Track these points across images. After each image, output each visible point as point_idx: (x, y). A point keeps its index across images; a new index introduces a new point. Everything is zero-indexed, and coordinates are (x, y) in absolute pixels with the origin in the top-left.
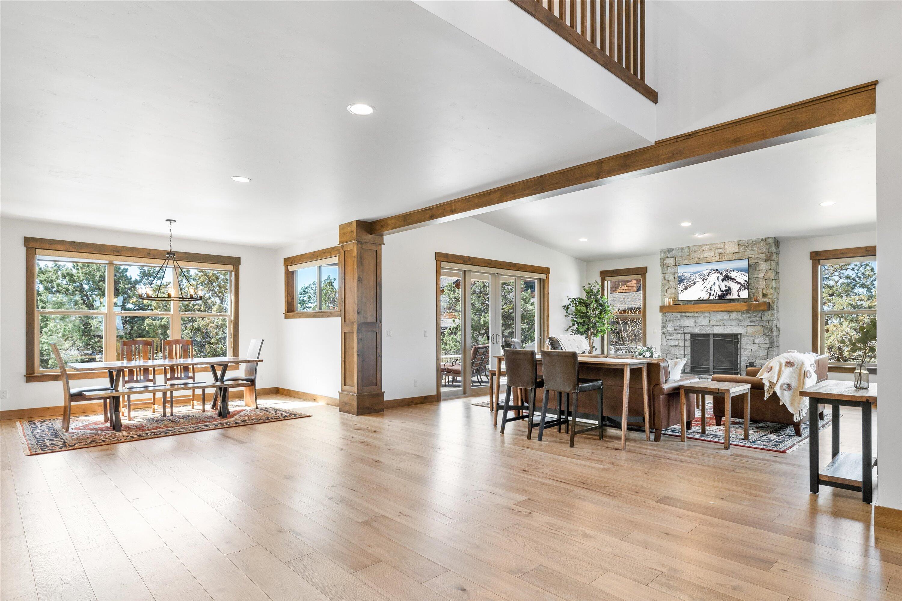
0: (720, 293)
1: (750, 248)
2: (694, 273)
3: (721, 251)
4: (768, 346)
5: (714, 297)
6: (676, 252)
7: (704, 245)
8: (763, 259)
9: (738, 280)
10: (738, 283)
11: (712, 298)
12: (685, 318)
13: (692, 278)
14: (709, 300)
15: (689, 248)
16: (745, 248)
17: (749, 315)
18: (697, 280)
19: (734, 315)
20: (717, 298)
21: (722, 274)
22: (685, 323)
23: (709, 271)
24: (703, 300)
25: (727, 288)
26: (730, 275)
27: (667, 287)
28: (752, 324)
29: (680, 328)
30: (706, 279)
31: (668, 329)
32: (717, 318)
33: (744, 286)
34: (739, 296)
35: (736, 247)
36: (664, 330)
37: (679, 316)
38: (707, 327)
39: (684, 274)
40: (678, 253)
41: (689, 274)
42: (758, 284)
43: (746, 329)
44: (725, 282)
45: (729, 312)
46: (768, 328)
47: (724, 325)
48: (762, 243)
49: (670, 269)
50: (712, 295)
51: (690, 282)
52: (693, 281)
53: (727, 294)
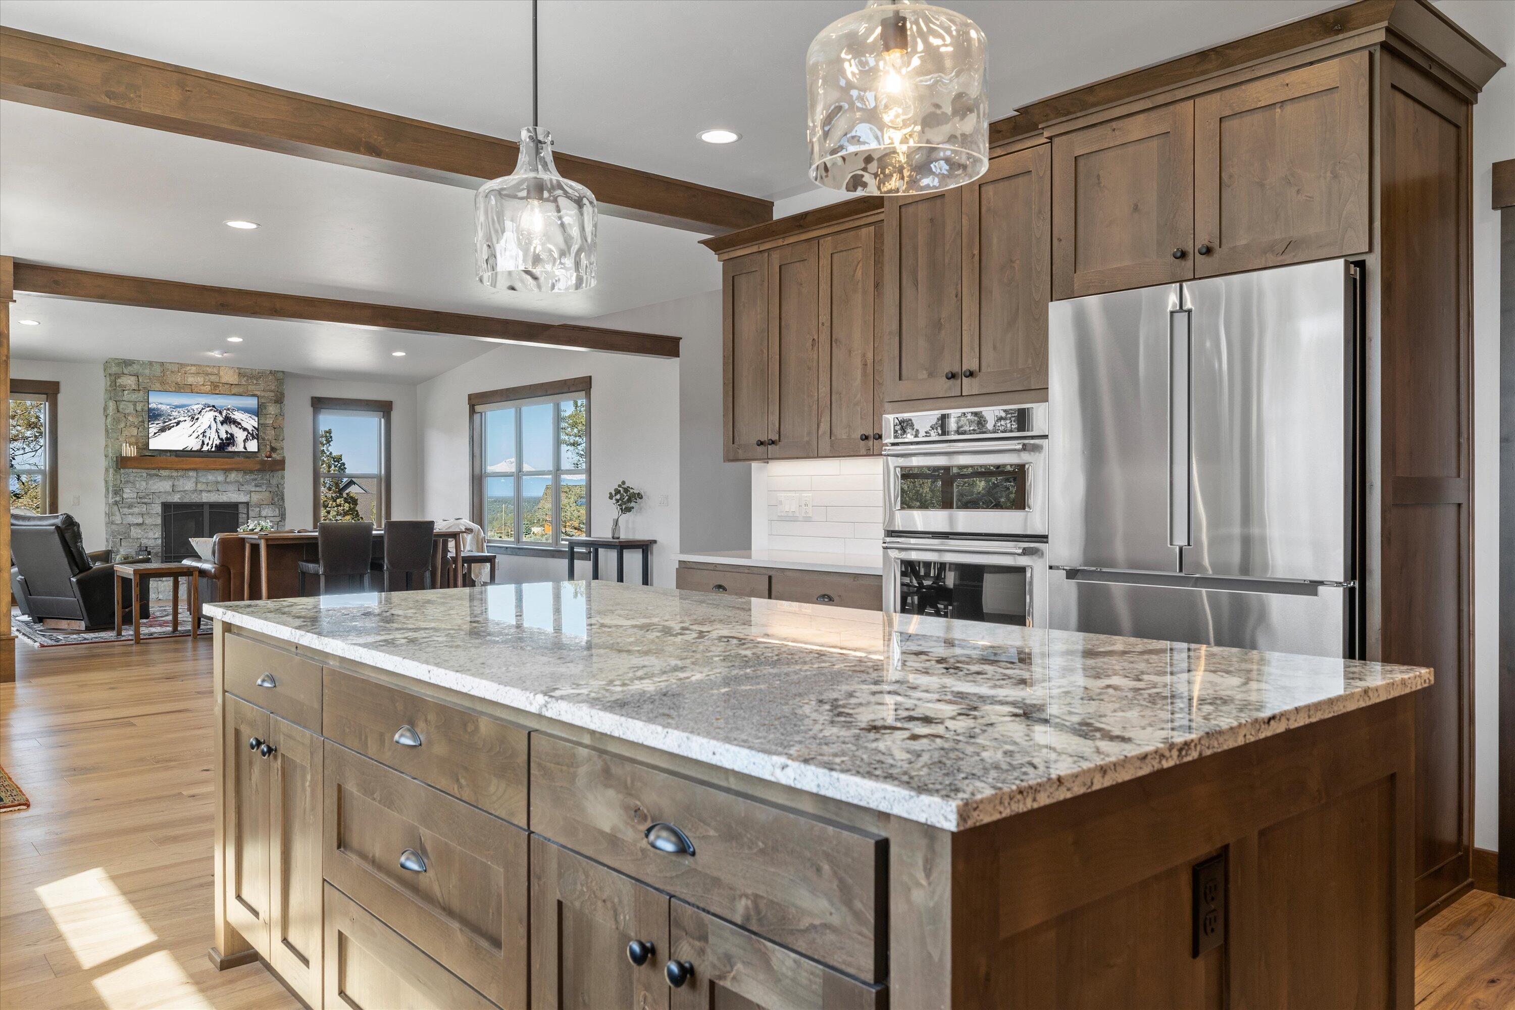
0: (218, 442)
1: (255, 382)
2: (177, 407)
3: (213, 378)
4: (278, 519)
5: (209, 447)
6: (139, 367)
7: (188, 365)
8: (271, 400)
9: (244, 425)
10: (245, 429)
11: (205, 448)
12: (157, 480)
13: (174, 413)
14: (202, 451)
15: (162, 364)
16: (247, 380)
17: (253, 477)
18: (182, 419)
19: (233, 476)
20: (213, 449)
21: (221, 413)
22: (156, 487)
23: (201, 406)
24: (191, 451)
25: (229, 436)
26: (233, 416)
27: (122, 425)
28: (258, 489)
29: (148, 495)
30: (197, 419)
31: (125, 496)
32: (208, 479)
33: (252, 435)
34: (245, 448)
35: (236, 377)
36: (118, 499)
37: (145, 475)
38: (193, 493)
39: (159, 406)
40: (143, 369)
41: (168, 407)
42: (264, 433)
43: (249, 496)
44: (225, 425)
45: (227, 471)
46: (277, 495)
47: (218, 490)
48: (270, 377)
49: (128, 394)
50: (206, 443)
51: (171, 420)
52: (175, 419)
53: (228, 445)
